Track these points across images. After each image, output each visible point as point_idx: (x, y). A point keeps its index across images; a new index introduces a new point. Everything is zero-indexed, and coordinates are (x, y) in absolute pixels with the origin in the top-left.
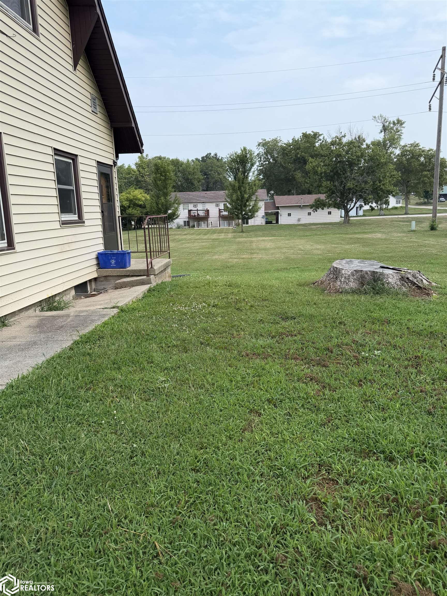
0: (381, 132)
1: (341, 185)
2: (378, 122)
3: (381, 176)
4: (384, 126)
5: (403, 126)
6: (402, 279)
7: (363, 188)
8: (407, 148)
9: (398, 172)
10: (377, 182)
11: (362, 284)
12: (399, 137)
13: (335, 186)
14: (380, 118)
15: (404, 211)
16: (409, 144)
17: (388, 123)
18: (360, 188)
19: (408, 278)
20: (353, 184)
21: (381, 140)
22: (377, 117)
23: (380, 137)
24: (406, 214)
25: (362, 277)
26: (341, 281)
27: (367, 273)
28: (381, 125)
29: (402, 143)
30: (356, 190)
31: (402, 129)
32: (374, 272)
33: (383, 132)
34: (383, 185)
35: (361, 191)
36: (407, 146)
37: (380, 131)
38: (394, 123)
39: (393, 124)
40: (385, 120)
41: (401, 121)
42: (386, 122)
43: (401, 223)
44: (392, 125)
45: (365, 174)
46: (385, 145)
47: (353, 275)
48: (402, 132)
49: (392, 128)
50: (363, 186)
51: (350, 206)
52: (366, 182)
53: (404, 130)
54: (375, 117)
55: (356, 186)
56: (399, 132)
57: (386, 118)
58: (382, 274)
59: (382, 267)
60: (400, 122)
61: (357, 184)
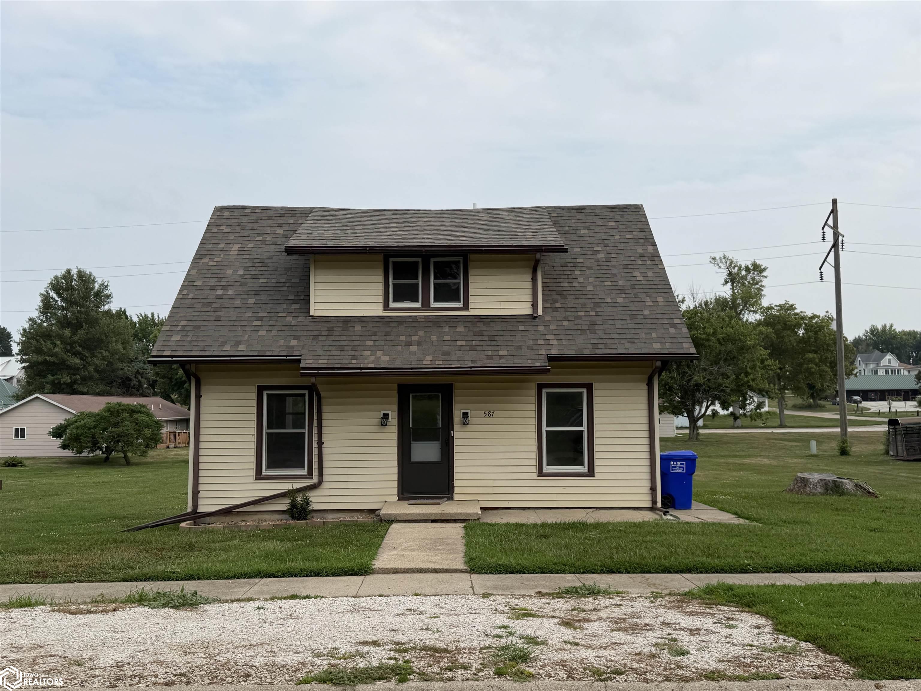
0: (726, 282)
1: (683, 378)
2: (720, 267)
3: (748, 366)
4: (730, 274)
5: (764, 274)
6: (856, 485)
7: (720, 385)
8: (774, 312)
9: (775, 361)
10: (743, 375)
11: (827, 489)
12: (759, 294)
13: (673, 378)
14: (724, 261)
15: (777, 422)
16: (776, 306)
17: (736, 268)
18: (715, 383)
19: (860, 485)
20: (704, 378)
21: (727, 297)
22: (717, 258)
23: (726, 292)
24: (781, 426)
25: (826, 484)
26: (810, 487)
27: (829, 481)
28: (726, 272)
29: (765, 303)
30: (709, 387)
31: (762, 279)
32: (834, 481)
33: (729, 285)
34: (753, 380)
35: (716, 389)
36: (773, 308)
37: (723, 282)
38: (747, 269)
39: (746, 271)
40: (730, 265)
41: (759, 266)
42: (734, 268)
43: (786, 443)
44: (744, 273)
45: (722, 362)
46: (734, 306)
47: (819, 483)
48: (763, 284)
49: (745, 278)
50: (720, 380)
51: (700, 412)
52: (725, 376)
53: (765, 282)
54: (714, 259)
55: (709, 380)
56: (757, 284)
57: (735, 261)
58: (840, 482)
59: (838, 478)
60: (757, 268)
61: (709, 378)
